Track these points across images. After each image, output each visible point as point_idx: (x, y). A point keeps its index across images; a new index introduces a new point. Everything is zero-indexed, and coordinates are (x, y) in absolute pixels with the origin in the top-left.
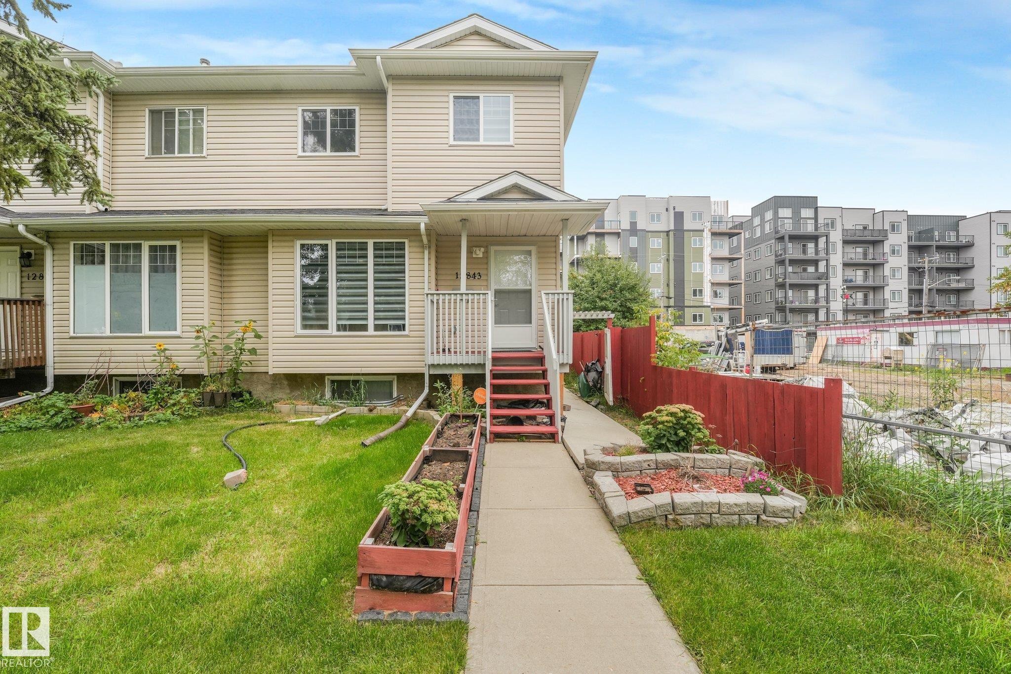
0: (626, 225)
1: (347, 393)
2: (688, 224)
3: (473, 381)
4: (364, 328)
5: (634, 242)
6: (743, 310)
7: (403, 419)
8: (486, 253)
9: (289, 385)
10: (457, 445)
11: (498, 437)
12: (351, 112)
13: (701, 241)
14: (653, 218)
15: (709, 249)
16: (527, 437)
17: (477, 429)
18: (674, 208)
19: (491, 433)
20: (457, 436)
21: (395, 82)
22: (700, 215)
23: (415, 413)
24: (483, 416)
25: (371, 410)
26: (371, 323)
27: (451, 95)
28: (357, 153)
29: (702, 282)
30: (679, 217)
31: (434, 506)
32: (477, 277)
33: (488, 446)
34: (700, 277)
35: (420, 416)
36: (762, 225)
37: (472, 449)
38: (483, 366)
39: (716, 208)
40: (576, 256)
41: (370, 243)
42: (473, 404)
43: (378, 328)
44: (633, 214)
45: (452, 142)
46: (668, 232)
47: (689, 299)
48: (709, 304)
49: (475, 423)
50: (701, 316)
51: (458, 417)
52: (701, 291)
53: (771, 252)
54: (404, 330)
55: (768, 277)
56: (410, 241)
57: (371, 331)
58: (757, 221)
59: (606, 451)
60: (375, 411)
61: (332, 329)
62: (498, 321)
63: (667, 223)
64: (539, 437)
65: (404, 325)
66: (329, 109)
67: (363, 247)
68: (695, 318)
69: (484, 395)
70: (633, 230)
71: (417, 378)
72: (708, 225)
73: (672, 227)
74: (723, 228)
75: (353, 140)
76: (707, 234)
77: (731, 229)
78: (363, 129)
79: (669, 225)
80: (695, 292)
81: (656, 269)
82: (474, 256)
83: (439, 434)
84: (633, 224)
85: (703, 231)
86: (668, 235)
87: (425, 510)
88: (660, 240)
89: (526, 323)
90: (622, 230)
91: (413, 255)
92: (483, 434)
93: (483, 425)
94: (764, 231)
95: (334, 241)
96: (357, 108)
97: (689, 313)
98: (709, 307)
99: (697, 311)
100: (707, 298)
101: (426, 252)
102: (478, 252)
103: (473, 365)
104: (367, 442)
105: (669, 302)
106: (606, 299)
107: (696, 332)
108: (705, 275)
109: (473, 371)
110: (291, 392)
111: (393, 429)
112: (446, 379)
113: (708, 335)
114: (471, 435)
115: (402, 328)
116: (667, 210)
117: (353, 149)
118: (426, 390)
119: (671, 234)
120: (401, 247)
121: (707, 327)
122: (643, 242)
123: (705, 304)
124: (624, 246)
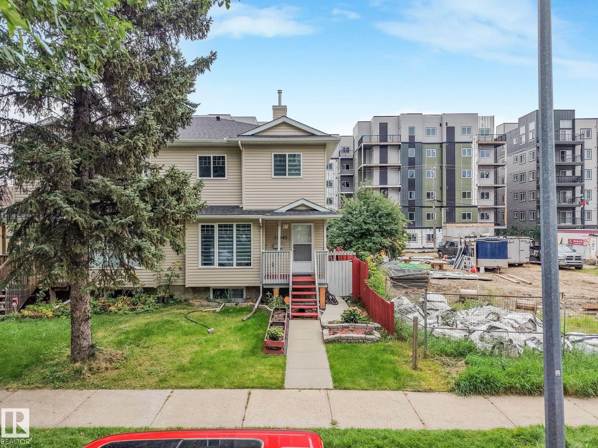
0: (405, 138)
1: (224, 296)
2: (459, 137)
3: (284, 292)
4: (232, 265)
5: (412, 153)
6: (506, 209)
7: (254, 309)
8: (290, 227)
9: (192, 292)
10: (280, 320)
11: (295, 317)
12: (223, 158)
13: (470, 151)
14: (430, 131)
15: (477, 158)
16: (306, 317)
17: (286, 314)
18: (447, 124)
19: (291, 316)
20: (279, 317)
21: (246, 147)
22: (469, 129)
23: (258, 306)
24: (288, 308)
25: (236, 305)
26: (235, 262)
27: (273, 154)
28: (226, 178)
29: (470, 185)
30: (451, 131)
31: (279, 333)
32: (285, 238)
33: (290, 321)
34: (469, 182)
35: (260, 307)
36: (527, 134)
37: (285, 321)
38: (288, 284)
39: (484, 123)
40: (363, 165)
41: (235, 224)
42: (284, 303)
43: (238, 264)
44: (412, 129)
45: (273, 177)
46: (441, 144)
47: (459, 200)
48: (476, 204)
49: (285, 312)
50: (469, 215)
51: (279, 309)
52: (469, 193)
53: (533, 158)
54: (250, 266)
55: (531, 179)
56: (253, 224)
57: (235, 266)
58: (523, 130)
59: (330, 323)
60: (238, 305)
61: (216, 266)
62: (295, 260)
63: (441, 136)
64: (311, 317)
65: (250, 263)
66: (212, 156)
67: (231, 226)
68: (464, 217)
69: (288, 300)
70: (412, 143)
71: (257, 288)
72: (476, 137)
73: (445, 140)
74: (489, 140)
75: (224, 171)
76: (474, 146)
77: (496, 140)
78: (229, 166)
79: (442, 137)
80: (464, 195)
81: (431, 175)
82: (284, 228)
83: (273, 317)
84: (412, 138)
85: (471, 142)
86: (441, 147)
87: (277, 334)
88: (435, 151)
89: (309, 261)
90: (402, 143)
91: (254, 230)
92: (288, 316)
93: (288, 312)
94: (528, 138)
95: (217, 224)
96: (226, 156)
97: (459, 213)
98: (476, 207)
99: (466, 211)
100: (475, 199)
101: (261, 229)
102: (285, 227)
103: (283, 284)
104: (244, 319)
105: (442, 204)
106: (369, 223)
107: (464, 228)
108: (473, 180)
109: (283, 287)
110: (194, 294)
111: (251, 314)
112: (271, 290)
113: (474, 231)
114: (284, 317)
115: (249, 264)
116: (441, 125)
117: (224, 176)
118: (261, 295)
119: (444, 146)
120: (249, 226)
121: (474, 225)
122: (420, 153)
123: (473, 204)
124: (403, 156)
